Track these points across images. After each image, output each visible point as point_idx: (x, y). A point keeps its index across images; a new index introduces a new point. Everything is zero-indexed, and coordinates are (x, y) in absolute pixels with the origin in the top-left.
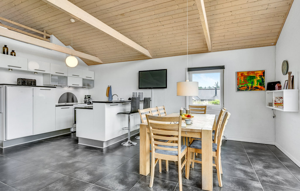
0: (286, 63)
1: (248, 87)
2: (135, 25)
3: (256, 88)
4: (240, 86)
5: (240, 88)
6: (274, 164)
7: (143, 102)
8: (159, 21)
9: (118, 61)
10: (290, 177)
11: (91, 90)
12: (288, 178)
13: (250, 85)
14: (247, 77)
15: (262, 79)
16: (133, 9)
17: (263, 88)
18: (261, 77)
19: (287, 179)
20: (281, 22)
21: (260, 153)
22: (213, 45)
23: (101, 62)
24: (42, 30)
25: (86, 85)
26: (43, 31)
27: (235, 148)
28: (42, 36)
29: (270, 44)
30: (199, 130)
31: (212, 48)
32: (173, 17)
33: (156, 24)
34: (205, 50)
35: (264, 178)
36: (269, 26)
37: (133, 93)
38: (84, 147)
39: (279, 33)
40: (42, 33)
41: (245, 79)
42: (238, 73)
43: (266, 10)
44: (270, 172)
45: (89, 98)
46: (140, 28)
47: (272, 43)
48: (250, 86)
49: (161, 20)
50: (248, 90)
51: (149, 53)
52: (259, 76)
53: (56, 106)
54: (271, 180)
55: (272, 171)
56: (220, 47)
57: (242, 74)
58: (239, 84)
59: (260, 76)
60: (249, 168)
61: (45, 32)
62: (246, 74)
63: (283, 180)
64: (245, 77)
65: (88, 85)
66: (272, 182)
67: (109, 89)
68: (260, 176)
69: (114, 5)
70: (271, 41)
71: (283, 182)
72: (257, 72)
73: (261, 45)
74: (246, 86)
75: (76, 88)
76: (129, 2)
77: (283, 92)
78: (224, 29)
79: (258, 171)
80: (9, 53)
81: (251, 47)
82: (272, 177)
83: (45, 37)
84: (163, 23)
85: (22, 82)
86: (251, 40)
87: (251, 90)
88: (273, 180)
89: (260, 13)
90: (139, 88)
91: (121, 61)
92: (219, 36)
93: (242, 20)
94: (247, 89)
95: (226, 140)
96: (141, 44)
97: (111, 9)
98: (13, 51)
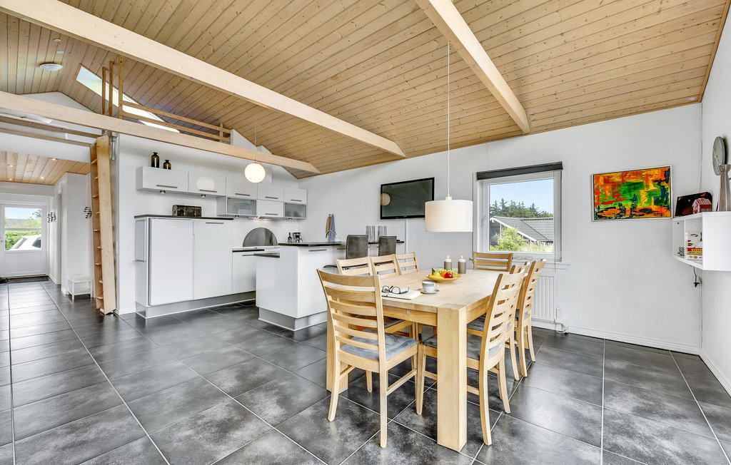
0: (721, 145)
1: (623, 211)
2: (361, 95)
3: (646, 212)
4: (602, 207)
5: (602, 212)
6: (672, 407)
7: (378, 245)
8: (404, 80)
9: (357, 165)
10: (706, 448)
11: (303, 223)
12: (698, 449)
13: (627, 205)
14: (619, 185)
15: (664, 190)
16: (351, 63)
17: (664, 210)
18: (659, 184)
19: (694, 453)
20: (710, 39)
21: (645, 372)
22: (533, 118)
23: (316, 171)
24: (217, 122)
25: (292, 214)
26: (219, 126)
27: (578, 352)
28: (217, 133)
29: (684, 100)
30: (432, 307)
31: (530, 124)
32: (431, 66)
33: (401, 88)
34: (513, 132)
35: (621, 441)
36: (672, 53)
37: (367, 227)
38: (265, 325)
39: (708, 68)
40: (217, 128)
41: (616, 190)
42: (596, 177)
43: (659, 16)
44: (648, 426)
45: (298, 237)
46: (372, 98)
47: (692, 96)
48: (628, 208)
49: (407, 77)
50: (622, 216)
51: (397, 147)
52: (655, 181)
53: (233, 251)
54: (640, 447)
55: (656, 424)
56: (551, 121)
57: (607, 180)
58: (598, 204)
59: (658, 182)
60: (591, 407)
61: (222, 125)
62: (618, 180)
63: (678, 454)
64: (615, 185)
65: (296, 215)
66: (639, 455)
67: (331, 220)
68: (612, 431)
69: (318, 62)
70: (687, 93)
71: (675, 458)
72: (649, 172)
73: (657, 106)
74: (617, 207)
75: (274, 220)
76: (341, 51)
77: (701, 219)
78: (551, 77)
79: (613, 417)
80: (161, 164)
81: (631, 114)
82: (646, 440)
83: (221, 134)
84: (413, 83)
85: (178, 212)
86: (627, 97)
87: (631, 217)
88: (647, 449)
89: (642, 24)
90: (382, 218)
91: (349, 167)
92: (544, 96)
93: (594, 51)
94: (621, 214)
95: (566, 334)
96: (379, 132)
97: (313, 69)
98: (167, 162)
